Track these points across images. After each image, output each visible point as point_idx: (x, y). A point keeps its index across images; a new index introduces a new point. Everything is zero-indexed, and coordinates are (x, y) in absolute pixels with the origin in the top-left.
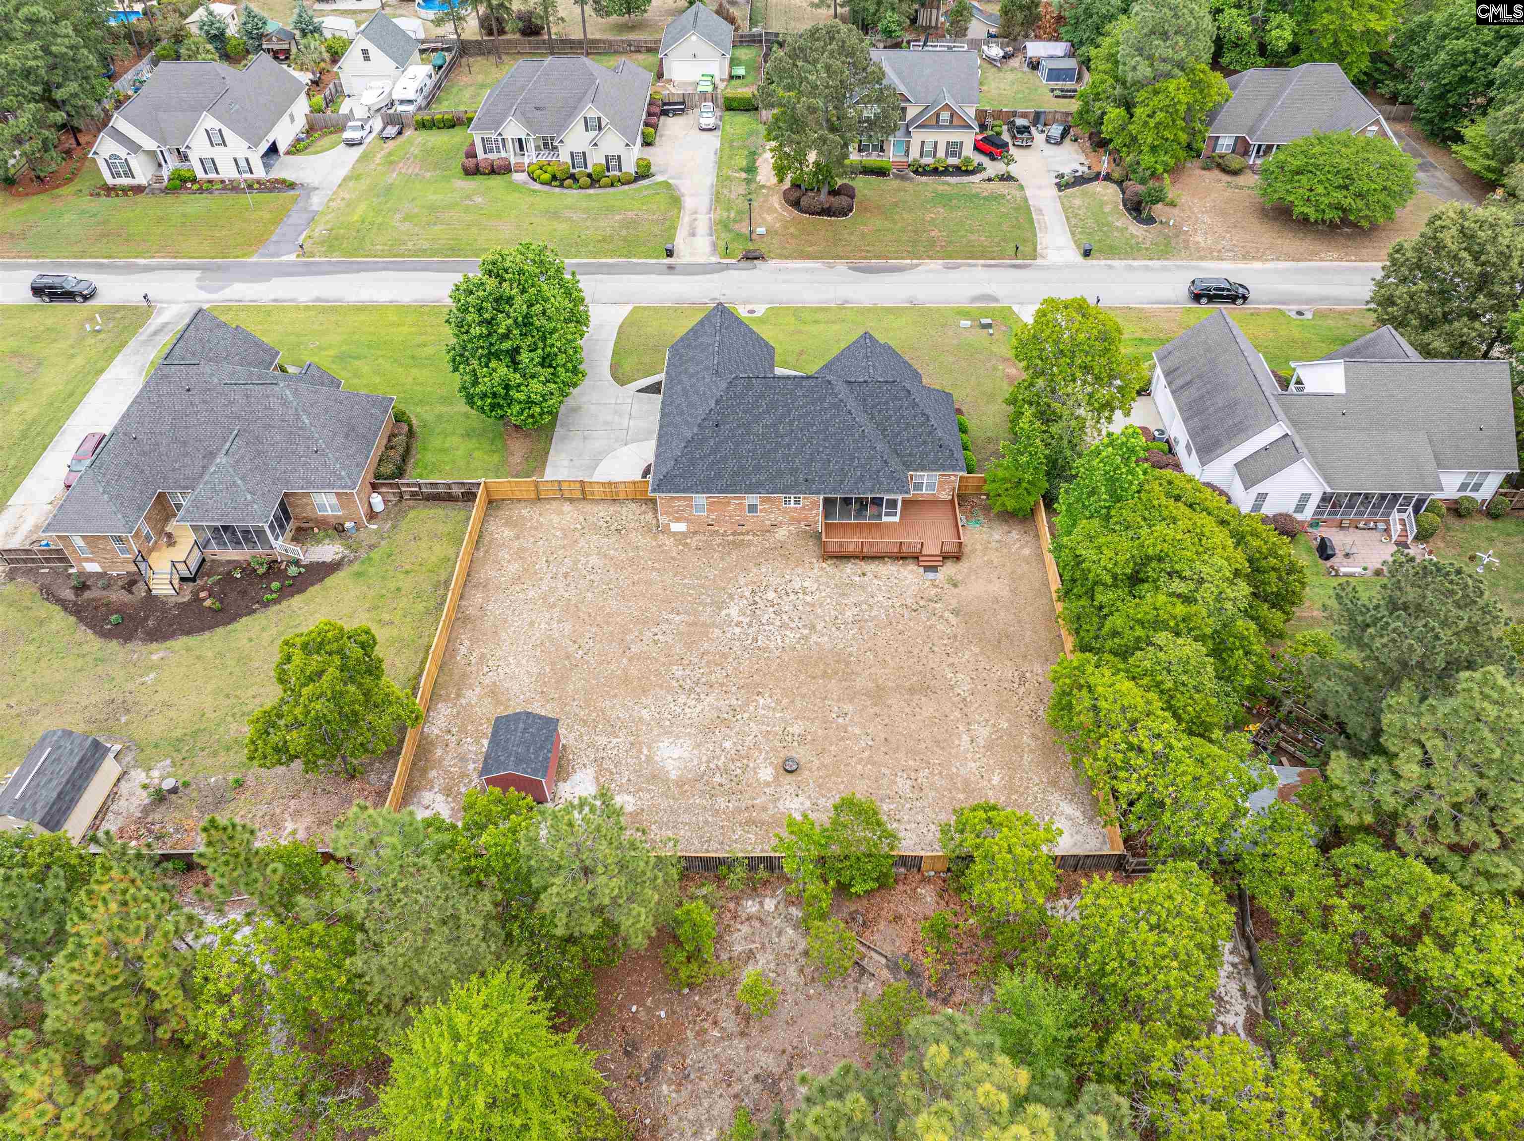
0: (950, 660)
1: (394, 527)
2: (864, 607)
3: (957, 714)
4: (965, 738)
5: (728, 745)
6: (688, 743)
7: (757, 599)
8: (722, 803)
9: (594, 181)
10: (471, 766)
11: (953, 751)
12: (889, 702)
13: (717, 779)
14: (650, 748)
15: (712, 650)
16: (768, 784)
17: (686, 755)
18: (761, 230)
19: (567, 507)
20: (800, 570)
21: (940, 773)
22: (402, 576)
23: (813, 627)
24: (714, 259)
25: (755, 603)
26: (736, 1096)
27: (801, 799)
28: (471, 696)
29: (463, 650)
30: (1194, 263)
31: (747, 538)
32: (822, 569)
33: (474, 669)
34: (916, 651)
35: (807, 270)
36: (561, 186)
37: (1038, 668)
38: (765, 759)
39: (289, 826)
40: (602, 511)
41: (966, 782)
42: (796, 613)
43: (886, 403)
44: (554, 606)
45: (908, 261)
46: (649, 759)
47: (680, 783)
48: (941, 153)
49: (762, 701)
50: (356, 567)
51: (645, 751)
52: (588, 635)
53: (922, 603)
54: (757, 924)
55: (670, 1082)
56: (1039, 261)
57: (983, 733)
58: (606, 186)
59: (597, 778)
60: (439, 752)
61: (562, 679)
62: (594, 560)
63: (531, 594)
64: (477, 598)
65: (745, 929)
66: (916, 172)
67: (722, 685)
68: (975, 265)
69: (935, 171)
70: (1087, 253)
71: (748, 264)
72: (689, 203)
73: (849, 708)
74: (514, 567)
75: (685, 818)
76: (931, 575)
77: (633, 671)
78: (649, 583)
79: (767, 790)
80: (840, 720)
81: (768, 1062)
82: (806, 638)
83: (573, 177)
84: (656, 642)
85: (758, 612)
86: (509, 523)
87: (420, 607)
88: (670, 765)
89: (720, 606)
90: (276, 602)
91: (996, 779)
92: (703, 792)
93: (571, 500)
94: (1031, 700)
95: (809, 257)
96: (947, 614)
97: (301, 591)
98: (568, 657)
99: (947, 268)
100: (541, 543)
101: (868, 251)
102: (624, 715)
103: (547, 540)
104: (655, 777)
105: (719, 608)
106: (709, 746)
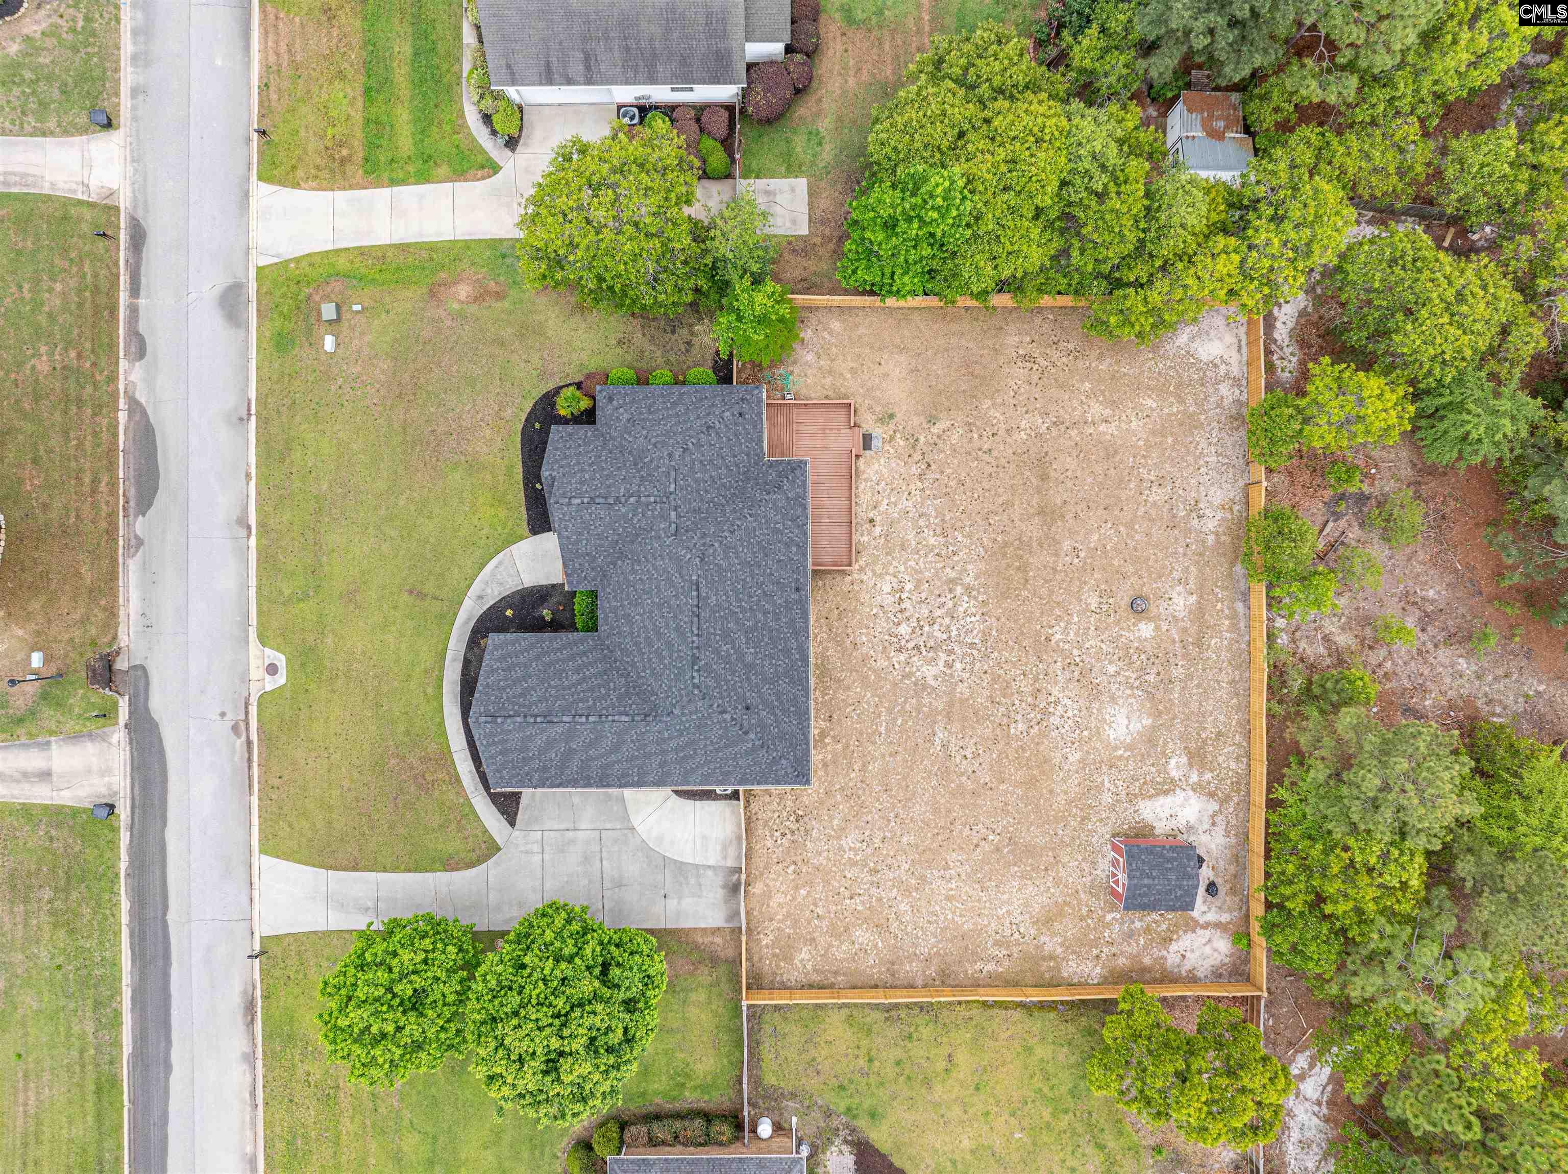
0: (1002, 433)
1: (793, 1096)
2: (921, 523)
3: (1073, 433)
4: (1103, 427)
5: (1112, 669)
6: (1109, 710)
7: (910, 645)
8: (1178, 672)
10: (1138, 924)
11: (1119, 442)
12: (1059, 501)
13: (1151, 678)
14: (1116, 748)
15: (986, 693)
16: (1157, 628)
17: (1124, 711)
18: (36, 660)
19: (761, 887)
20: (865, 597)
21: (1144, 457)
22: (877, 1064)
24: (119, 736)
25: (917, 647)
26: (1436, 646)
27: (1175, 595)
28: (1051, 944)
29: (990, 967)
32: (862, 570)
33: (1015, 950)
34: (989, 469)
37: (1013, 340)
38: (1129, 630)
40: (767, 844)
41: (1153, 433)
42: (931, 599)
43: (697, 481)
44: (923, 878)
45: (122, 417)
46: (1129, 747)
47: (1156, 715)
49: (1058, 636)
50: (862, 1123)
51: (1120, 752)
52: (967, 831)
53: (917, 456)
54: (1298, 634)
55: (1424, 698)
56: (124, 202)
57: (1096, 409)
59: (1150, 797)
60: (1122, 961)
61: (1030, 851)
62: (850, 840)
63: (903, 908)
64: (911, 969)
65: (1303, 644)
67: (1036, 679)
68: (134, 311)
71: (124, 680)
73: (1067, 545)
74: (862, 935)
75: (1194, 705)
76: (876, 443)
77: (1017, 776)
78: (885, 773)
79: (1164, 628)
80: (1082, 555)
81: (1411, 622)
82: (968, 589)
84: (976, 756)
85: (931, 643)
86: (787, 955)
87: (926, 1032)
88: (1135, 726)
89: (921, 687)
91: (1150, 403)
92: (1166, 691)
94: (1055, 355)
96: (935, 430)
98: (998, 850)
99: (141, 353)
100: (820, 911)
101: (95, 481)
102: (1076, 779)
103: (815, 905)
104: (1150, 738)
105: (924, 687)
106: (1114, 687)
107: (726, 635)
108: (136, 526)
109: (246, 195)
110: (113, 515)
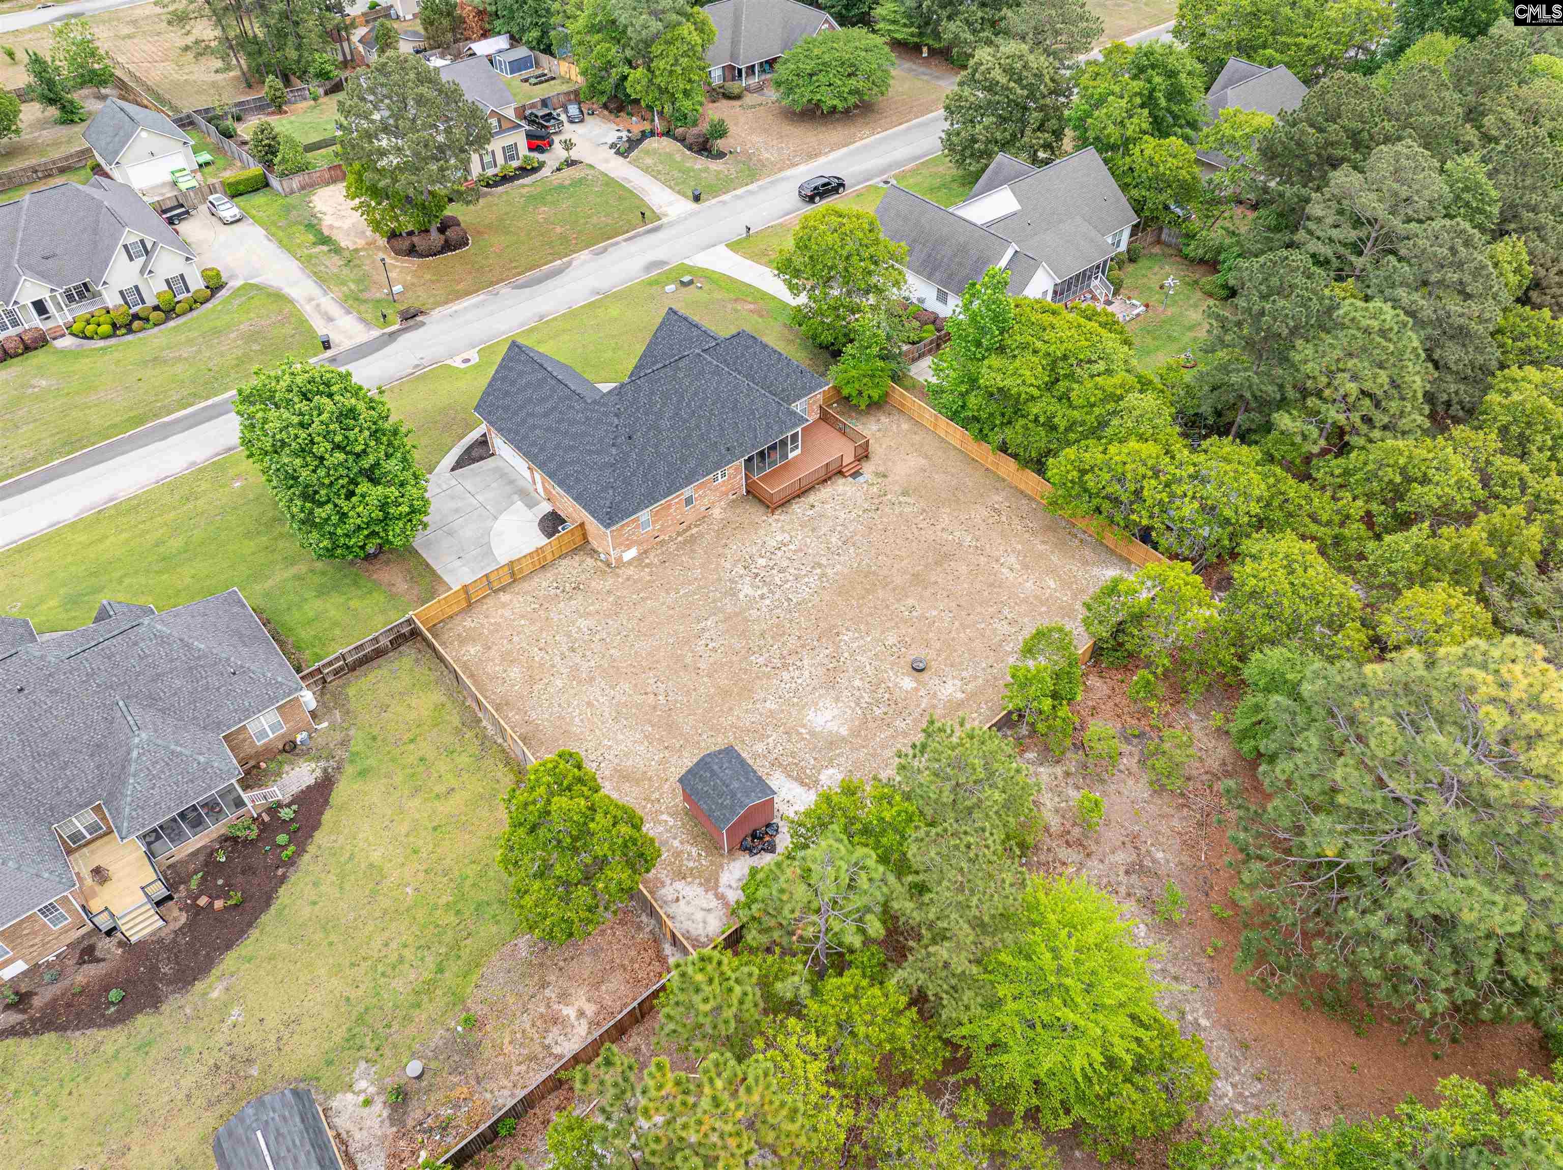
0: (939, 527)
1: (345, 714)
2: (839, 528)
3: (983, 559)
4: (1005, 571)
5: (857, 683)
6: (828, 702)
7: (754, 570)
8: (900, 724)
9: (168, 311)
10: (676, 843)
11: (1008, 584)
12: (933, 579)
13: (878, 712)
14: (804, 726)
15: (764, 626)
16: (917, 689)
17: (836, 712)
18: (398, 288)
19: (504, 597)
20: (762, 531)
21: (1015, 603)
22: (412, 746)
23: (820, 565)
24: (376, 333)
25: (757, 575)
26: (1129, 895)
27: (950, 683)
30: (779, 176)
31: (694, 531)
32: (778, 521)
34: (910, 536)
35: (476, 306)
36: (130, 331)
37: (997, 498)
38: (896, 674)
39: (570, 1012)
40: (543, 583)
41: (1036, 597)
42: (795, 563)
44: (592, 679)
45: (559, 262)
46: (812, 733)
47: (855, 733)
48: (500, 160)
49: (846, 638)
50: (349, 770)
51: (803, 731)
52: (652, 681)
53: (876, 501)
56: (665, 220)
57: (1012, 560)
58: (184, 313)
59: (789, 776)
61: (671, 727)
62: (583, 623)
63: (559, 683)
66: (488, 185)
67: (803, 646)
68: (617, 243)
69: (505, 179)
70: (697, 199)
71: (411, 322)
72: (293, 292)
73: (910, 602)
74: (515, 673)
76: (861, 479)
77: (724, 682)
78: (652, 612)
79: (921, 694)
80: (914, 614)
81: (1122, 857)
82: (824, 575)
83: (136, 317)
84: (714, 650)
85: (768, 580)
86: (466, 641)
87: (464, 760)
88: (833, 727)
89: (733, 593)
90: (301, 851)
91: (1051, 584)
92: (879, 727)
93: (503, 589)
94: (1016, 521)
95: (467, 293)
96: (901, 499)
97: (316, 826)
98: (654, 708)
99: (597, 254)
100: (515, 639)
101: (515, 268)
102: (756, 718)
103: (519, 633)
104: (833, 742)
105: (734, 595)
106: (846, 693)
108: (504, 290)
109: (715, 245)
110: (503, 280)
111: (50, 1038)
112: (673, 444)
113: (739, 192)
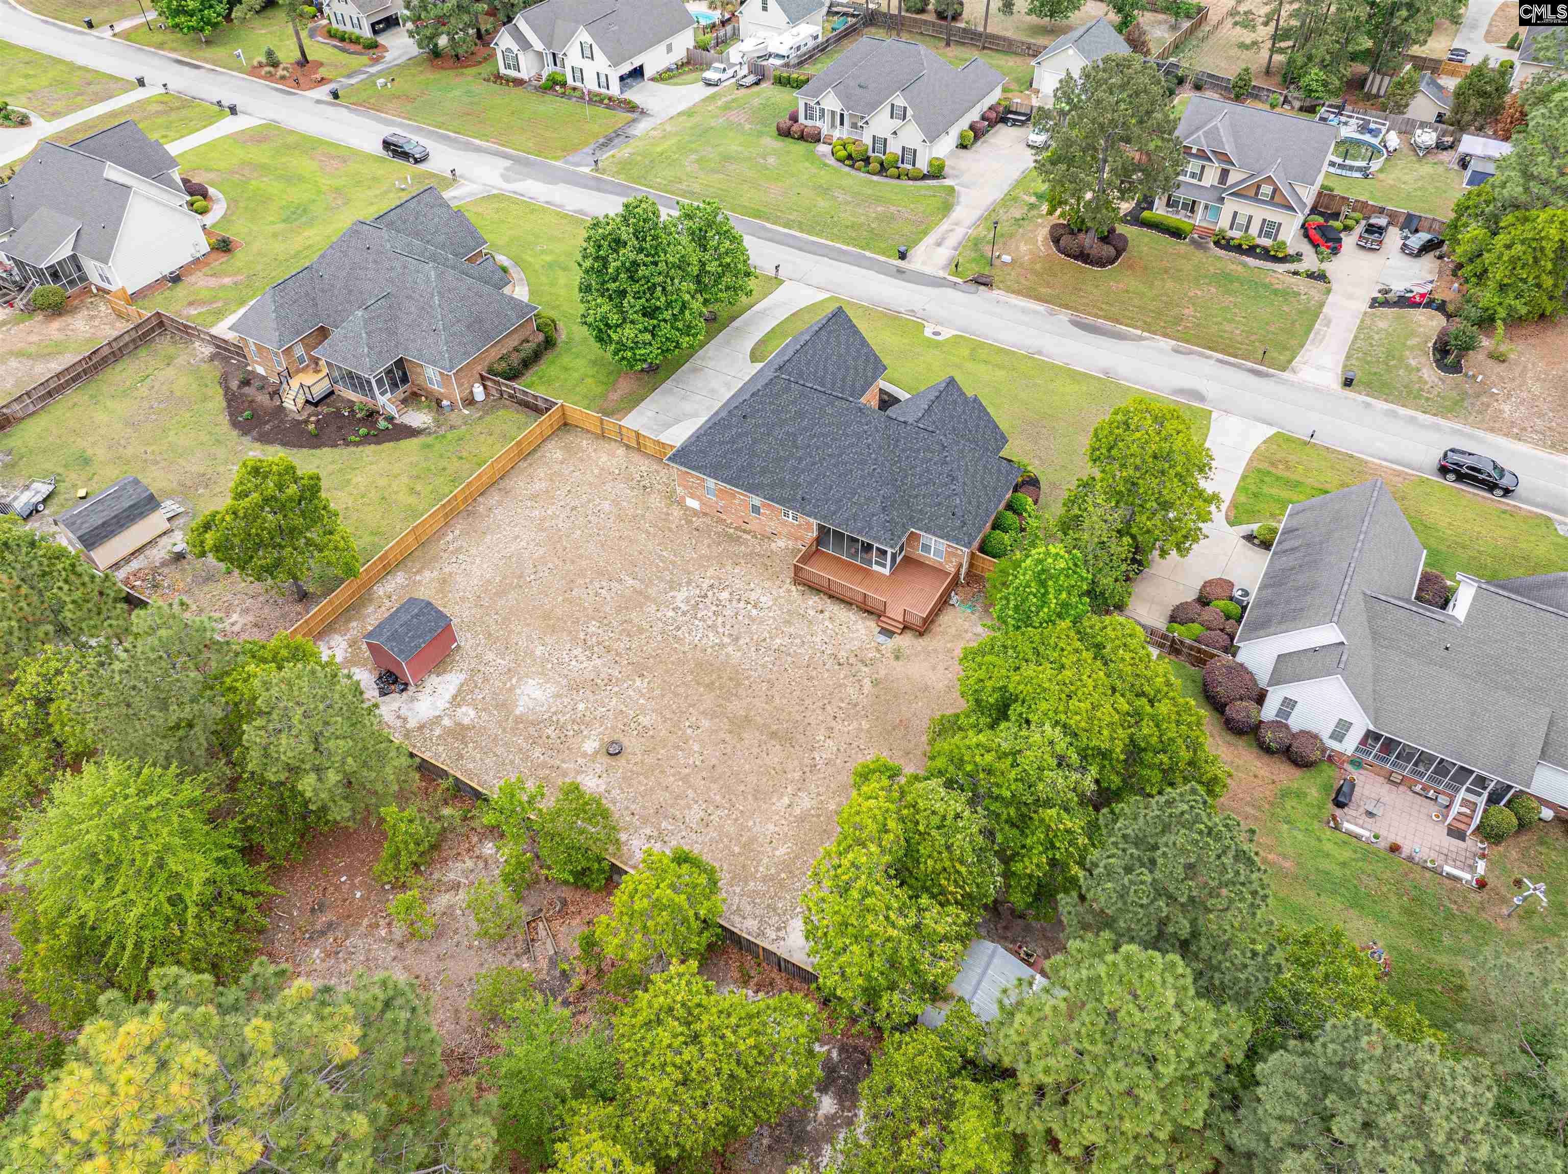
0: (834, 724)
1: (480, 418)
2: (798, 641)
3: (797, 775)
4: (786, 800)
5: (581, 706)
6: (552, 690)
7: (710, 594)
8: (537, 752)
9: (883, 169)
11: (764, 806)
12: (745, 735)
13: (549, 731)
14: (519, 679)
15: (636, 621)
16: (584, 755)
17: (542, 699)
18: (1006, 258)
19: (621, 451)
20: (767, 584)
21: (736, 820)
24: (941, 274)
25: (706, 596)
27: (600, 781)
28: (427, 576)
29: (450, 537)
30: (1480, 433)
31: (745, 536)
32: (789, 591)
33: (446, 555)
34: (808, 701)
35: (1024, 311)
36: (852, 166)
38: (600, 734)
39: (235, 617)
40: (643, 465)
41: (753, 840)
42: (734, 621)
44: (544, 530)
45: (1139, 332)
46: (512, 689)
47: (518, 720)
48: (1254, 230)
49: (638, 683)
50: (429, 440)
51: (514, 681)
52: (551, 565)
53: (853, 660)
54: (481, 865)
56: (1286, 375)
57: (806, 802)
58: (891, 177)
59: (462, 685)
60: (371, 609)
61: (501, 594)
62: (606, 506)
63: (536, 513)
64: (494, 498)
65: (469, 864)
66: (1217, 243)
67: (618, 654)
68: (1208, 357)
69: (1238, 249)
70: (1348, 383)
71: (973, 287)
72: (958, 213)
73: (705, 723)
74: (540, 486)
75: (499, 750)
76: (882, 639)
77: (559, 612)
78: (633, 542)
79: (580, 761)
80: (689, 731)
83: (867, 160)
84: (597, 595)
85: (701, 606)
86: (567, 449)
88: (523, 701)
89: (674, 586)
90: (357, 444)
91: (782, 851)
92: (530, 736)
93: (628, 447)
95: (1039, 299)
96: (866, 681)
97: (378, 443)
98: (520, 577)
99: (1176, 351)
100: (577, 473)
101: (1102, 309)
102: (523, 644)
103: (583, 473)
104: (504, 706)
105: (672, 588)
106: (566, 701)
107: (800, 414)
108: (1064, 316)
109: (1271, 424)
110: (1076, 310)
111: (224, 404)
112: (768, 453)
113: (1402, 411)
